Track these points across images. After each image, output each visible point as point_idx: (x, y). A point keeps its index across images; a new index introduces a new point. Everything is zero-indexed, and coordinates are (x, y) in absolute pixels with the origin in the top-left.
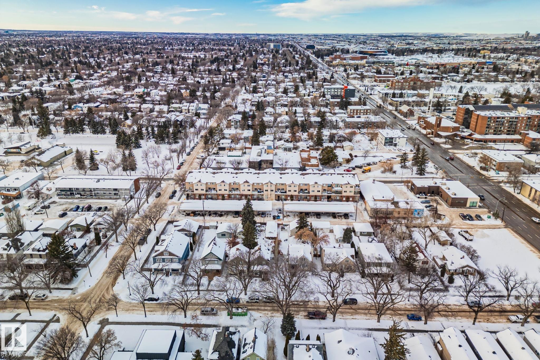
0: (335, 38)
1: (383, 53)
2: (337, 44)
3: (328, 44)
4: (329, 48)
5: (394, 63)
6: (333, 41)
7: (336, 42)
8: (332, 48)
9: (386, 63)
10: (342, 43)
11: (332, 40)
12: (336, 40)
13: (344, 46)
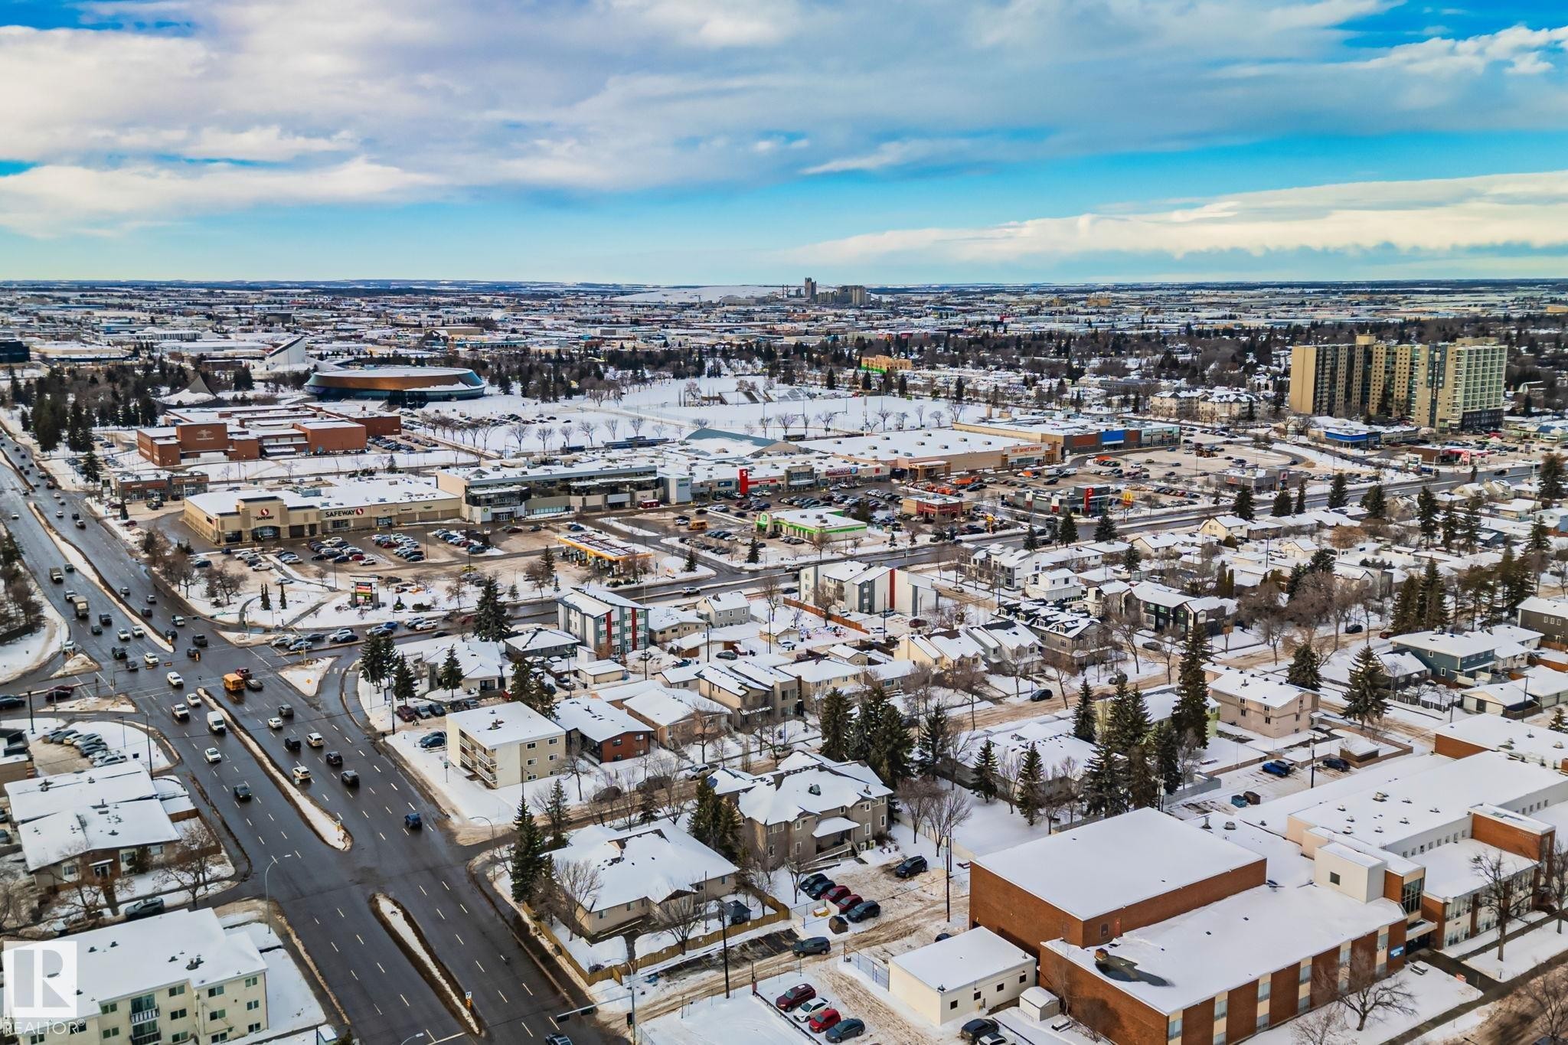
0: (132, 297)
1: (460, 387)
2: (150, 330)
3: (108, 331)
4: (117, 352)
5: (661, 483)
6: (129, 314)
7: (146, 317)
8: (136, 353)
9: (614, 489)
10: (181, 324)
11: (121, 307)
12: (141, 309)
13: (194, 338)
